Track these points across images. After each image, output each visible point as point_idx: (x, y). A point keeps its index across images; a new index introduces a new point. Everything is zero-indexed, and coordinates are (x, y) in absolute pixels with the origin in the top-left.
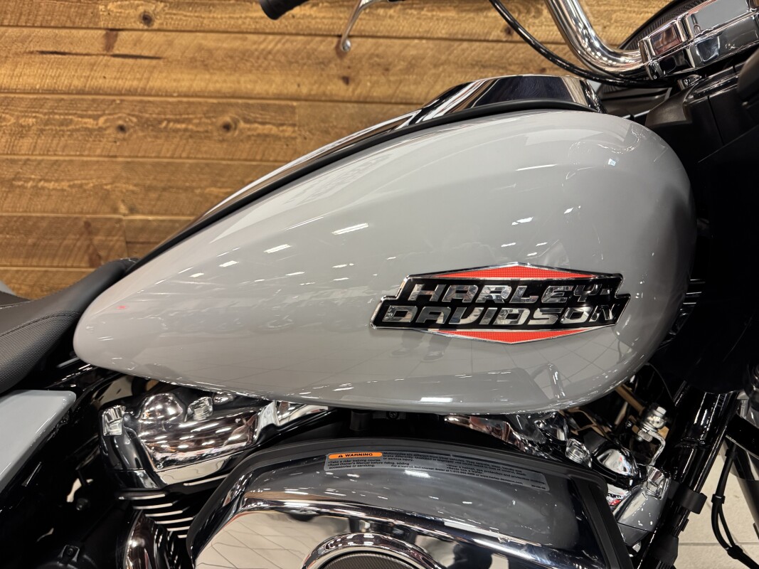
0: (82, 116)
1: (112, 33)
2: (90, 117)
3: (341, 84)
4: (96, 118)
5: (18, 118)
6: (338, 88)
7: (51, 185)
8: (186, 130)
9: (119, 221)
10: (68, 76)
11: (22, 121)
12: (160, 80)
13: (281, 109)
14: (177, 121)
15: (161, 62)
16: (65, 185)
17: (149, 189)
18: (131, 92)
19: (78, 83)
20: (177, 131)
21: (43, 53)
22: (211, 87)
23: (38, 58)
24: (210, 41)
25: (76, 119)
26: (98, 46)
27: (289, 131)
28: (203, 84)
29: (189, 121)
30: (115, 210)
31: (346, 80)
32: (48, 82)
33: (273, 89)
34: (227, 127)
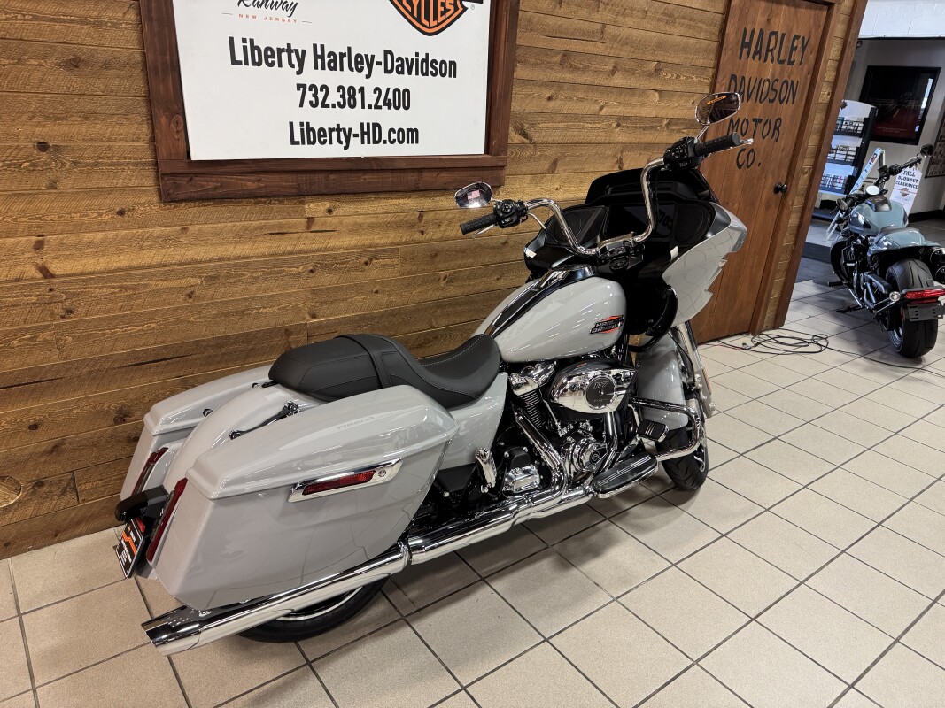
0: (290, 267)
1: (311, 220)
2: (294, 267)
3: (421, 235)
4: (297, 267)
5: (252, 272)
6: (418, 236)
7: (267, 310)
8: (346, 267)
9: (306, 324)
10: (285, 245)
11: (255, 275)
12: (333, 243)
13: (392, 250)
14: (342, 263)
15: (335, 233)
16: (276, 309)
17: (325, 302)
18: (318, 250)
19: (289, 248)
20: (340, 269)
21: (271, 234)
22: (360, 243)
23: (268, 238)
24: (360, 220)
25: (287, 269)
26: (303, 228)
27: (396, 261)
28: (356, 242)
29: (347, 262)
30: (304, 319)
31: (422, 232)
32: (273, 250)
33: (389, 241)
34: (366, 263)
